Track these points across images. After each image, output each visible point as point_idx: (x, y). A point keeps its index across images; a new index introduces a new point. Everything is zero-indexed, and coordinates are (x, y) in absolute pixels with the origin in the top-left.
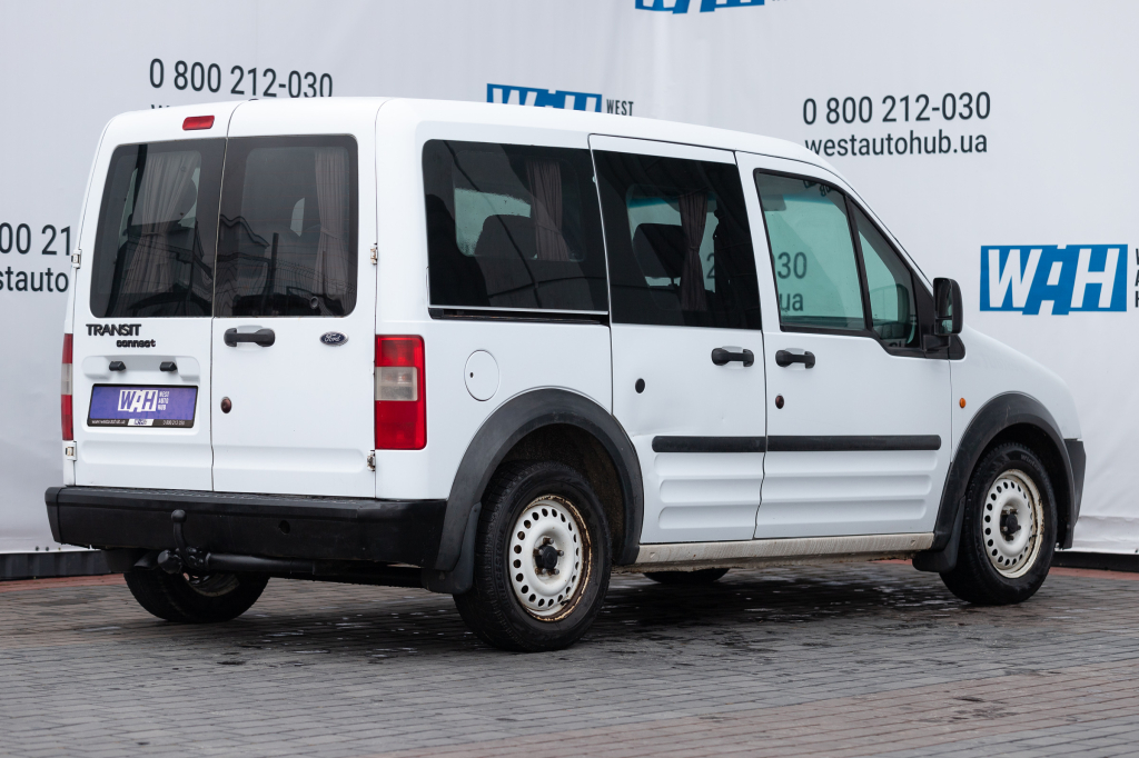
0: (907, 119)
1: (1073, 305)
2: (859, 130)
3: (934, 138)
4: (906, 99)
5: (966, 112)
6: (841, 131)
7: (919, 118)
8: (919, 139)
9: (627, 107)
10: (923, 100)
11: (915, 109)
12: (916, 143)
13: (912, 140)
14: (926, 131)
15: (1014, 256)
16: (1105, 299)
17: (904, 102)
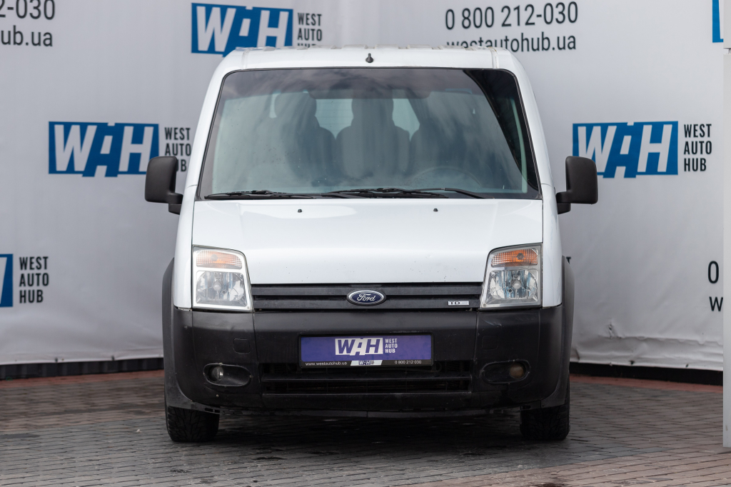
0: (519, 24)
1: (639, 170)
2: (484, 33)
3: (538, 39)
4: (518, 8)
5: (560, 18)
6: (473, 34)
7: (527, 24)
8: (527, 39)
9: (316, 18)
10: (530, 9)
11: (525, 15)
12: (525, 42)
13: (523, 40)
14: (533, 33)
15: (597, 131)
16: (662, 165)
17: (516, 11)
